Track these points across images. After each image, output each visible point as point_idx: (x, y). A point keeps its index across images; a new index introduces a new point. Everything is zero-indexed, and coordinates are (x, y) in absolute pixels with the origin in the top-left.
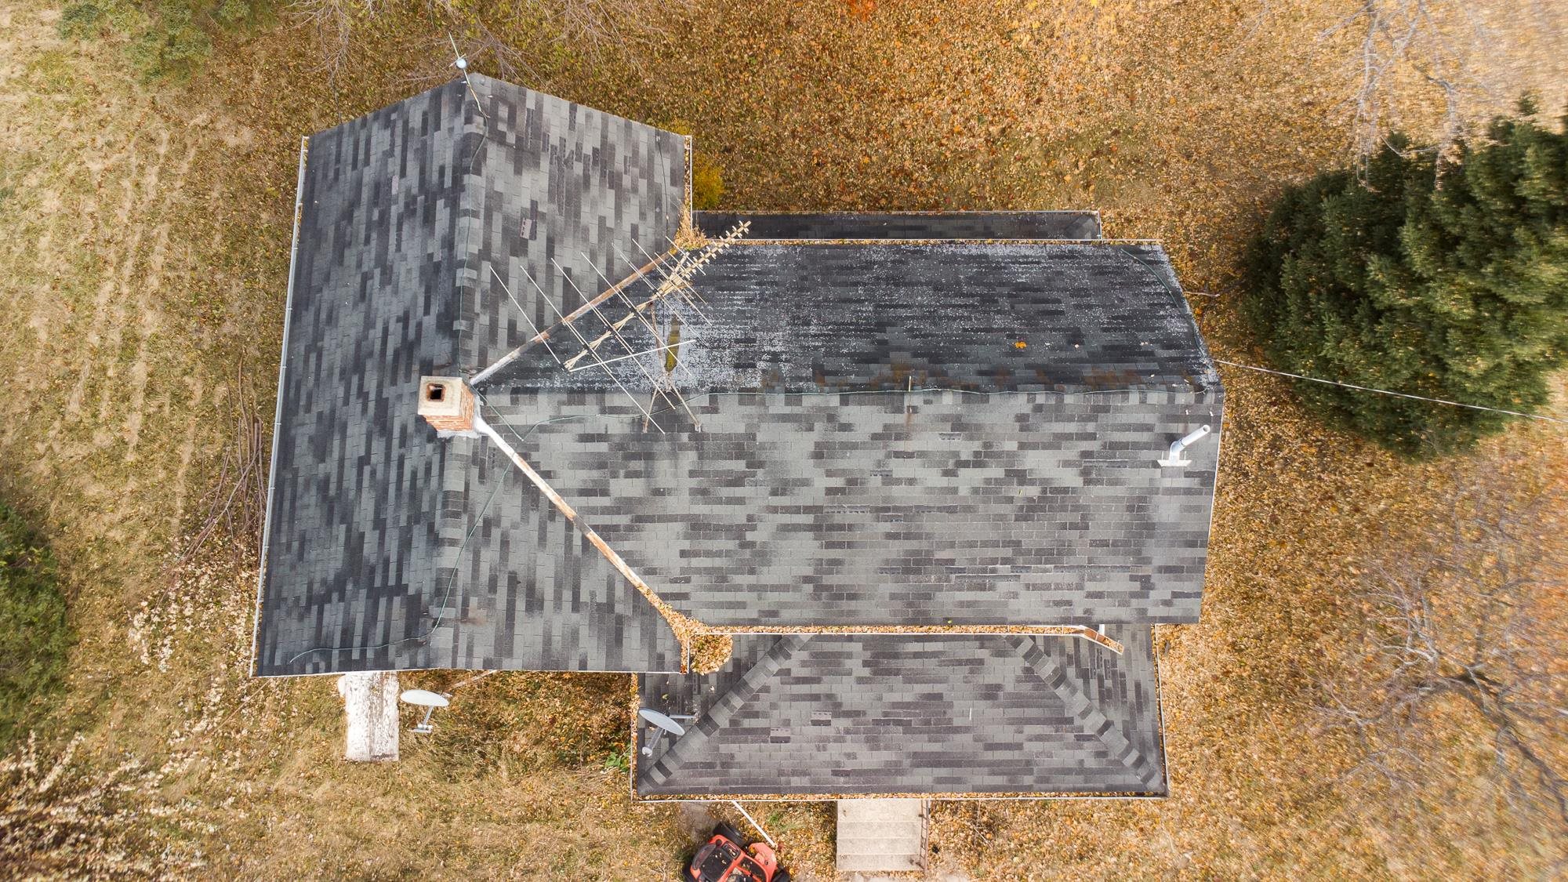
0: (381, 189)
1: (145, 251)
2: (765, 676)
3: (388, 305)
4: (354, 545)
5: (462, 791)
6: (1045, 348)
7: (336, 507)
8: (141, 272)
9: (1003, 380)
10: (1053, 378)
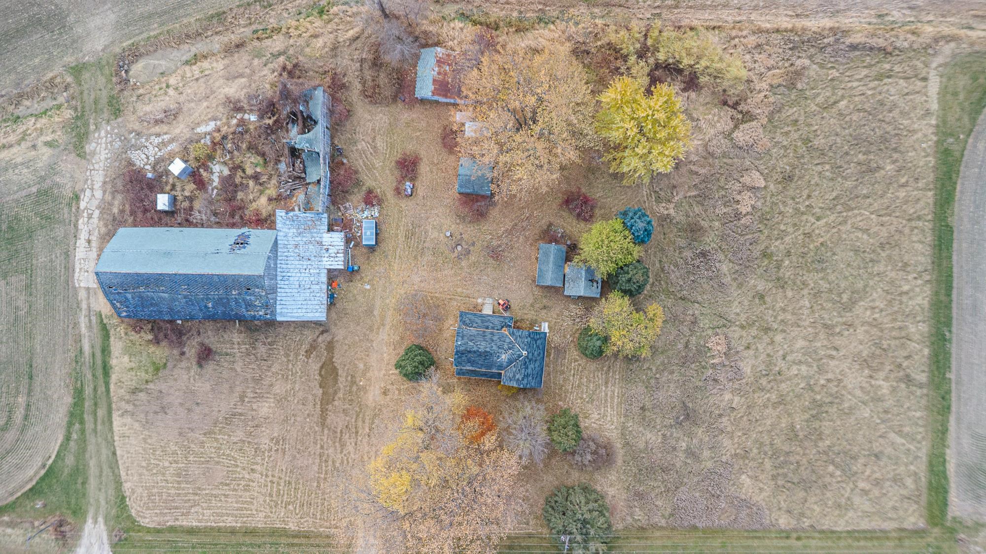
0: (533, 378)
1: (572, 388)
2: (499, 327)
3: (532, 366)
4: (536, 343)
5: (535, 317)
6: (469, 355)
7: (538, 347)
8: (573, 385)
9: (475, 352)
10: (470, 352)
